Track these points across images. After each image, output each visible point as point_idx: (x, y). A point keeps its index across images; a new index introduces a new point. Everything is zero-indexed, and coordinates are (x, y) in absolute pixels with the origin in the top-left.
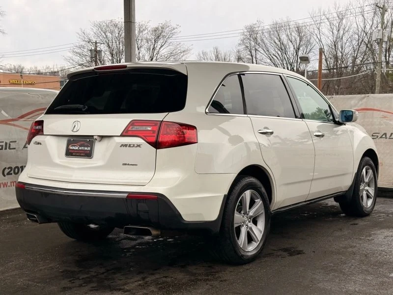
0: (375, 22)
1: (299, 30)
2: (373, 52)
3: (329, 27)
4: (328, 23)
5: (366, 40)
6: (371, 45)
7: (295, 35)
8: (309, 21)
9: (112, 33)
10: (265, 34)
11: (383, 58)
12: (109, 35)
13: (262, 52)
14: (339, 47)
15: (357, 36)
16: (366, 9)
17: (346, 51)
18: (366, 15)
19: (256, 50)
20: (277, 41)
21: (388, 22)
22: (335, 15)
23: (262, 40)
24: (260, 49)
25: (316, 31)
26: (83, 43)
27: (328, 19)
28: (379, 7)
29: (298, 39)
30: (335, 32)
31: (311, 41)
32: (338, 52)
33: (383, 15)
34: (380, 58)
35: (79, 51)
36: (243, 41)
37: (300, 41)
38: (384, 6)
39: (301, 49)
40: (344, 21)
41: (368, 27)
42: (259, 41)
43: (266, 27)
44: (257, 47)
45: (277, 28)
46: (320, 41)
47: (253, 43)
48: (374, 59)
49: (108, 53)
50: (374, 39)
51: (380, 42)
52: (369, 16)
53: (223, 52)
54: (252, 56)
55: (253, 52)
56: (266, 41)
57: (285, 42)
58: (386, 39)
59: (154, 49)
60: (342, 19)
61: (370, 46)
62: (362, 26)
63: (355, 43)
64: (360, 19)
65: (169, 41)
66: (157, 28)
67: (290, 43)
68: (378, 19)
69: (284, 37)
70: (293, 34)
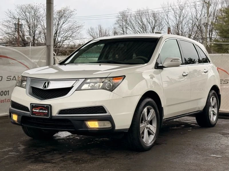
0: (203, 12)
1: (154, 16)
2: (201, 31)
3: (174, 15)
4: (173, 12)
5: (197, 24)
6: (201, 27)
7: (152, 18)
8: (161, 10)
9: (29, 13)
10: (133, 17)
11: (208, 36)
12: (28, 14)
13: (131, 29)
14: (180, 28)
15: (191, 21)
16: (198, 3)
17: (185, 31)
18: (197, 8)
19: (126, 28)
20: (140, 22)
21: (211, 13)
22: (178, 7)
23: (130, 22)
24: (129, 27)
25: (166, 17)
26: (10, 19)
27: (173, 9)
28: (206, 3)
29: (154, 22)
30: (178, 18)
31: (162, 23)
32: (180, 31)
33: (208, 8)
34: (206, 35)
35: (7, 24)
36: (117, 21)
37: (155, 23)
38: (209, 2)
39: (156, 28)
40: (183, 11)
41: (199, 15)
42: (128, 22)
43: (133, 13)
44: (127, 26)
45: (140, 14)
46: (168, 23)
47: (124, 23)
48: (202, 36)
49: (27, 26)
50: (202, 23)
51: (206, 25)
52: (199, 8)
53: (104, 28)
54: (124, 32)
55: (125, 29)
56: (133, 22)
57: (145, 23)
58: (210, 23)
59: (58, 24)
60: (182, 10)
61: (199, 28)
62: (195, 15)
63: (190, 25)
64: (194, 10)
65: (69, 19)
66: (61, 11)
67: (149, 24)
68: (205, 11)
69: (144, 20)
70: (151, 18)
